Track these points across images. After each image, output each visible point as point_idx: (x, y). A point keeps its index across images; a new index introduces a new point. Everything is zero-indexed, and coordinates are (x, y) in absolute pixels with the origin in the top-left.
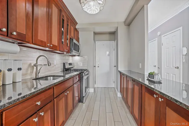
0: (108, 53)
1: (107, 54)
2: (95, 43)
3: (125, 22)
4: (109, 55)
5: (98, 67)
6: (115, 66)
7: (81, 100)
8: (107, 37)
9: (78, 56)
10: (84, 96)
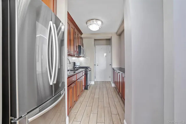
0: (105, 54)
1: (104, 56)
2: (95, 47)
3: (117, 33)
4: (106, 56)
5: (98, 65)
6: (110, 65)
7: (86, 88)
8: (104, 42)
9: (83, 57)
10: (88, 85)
